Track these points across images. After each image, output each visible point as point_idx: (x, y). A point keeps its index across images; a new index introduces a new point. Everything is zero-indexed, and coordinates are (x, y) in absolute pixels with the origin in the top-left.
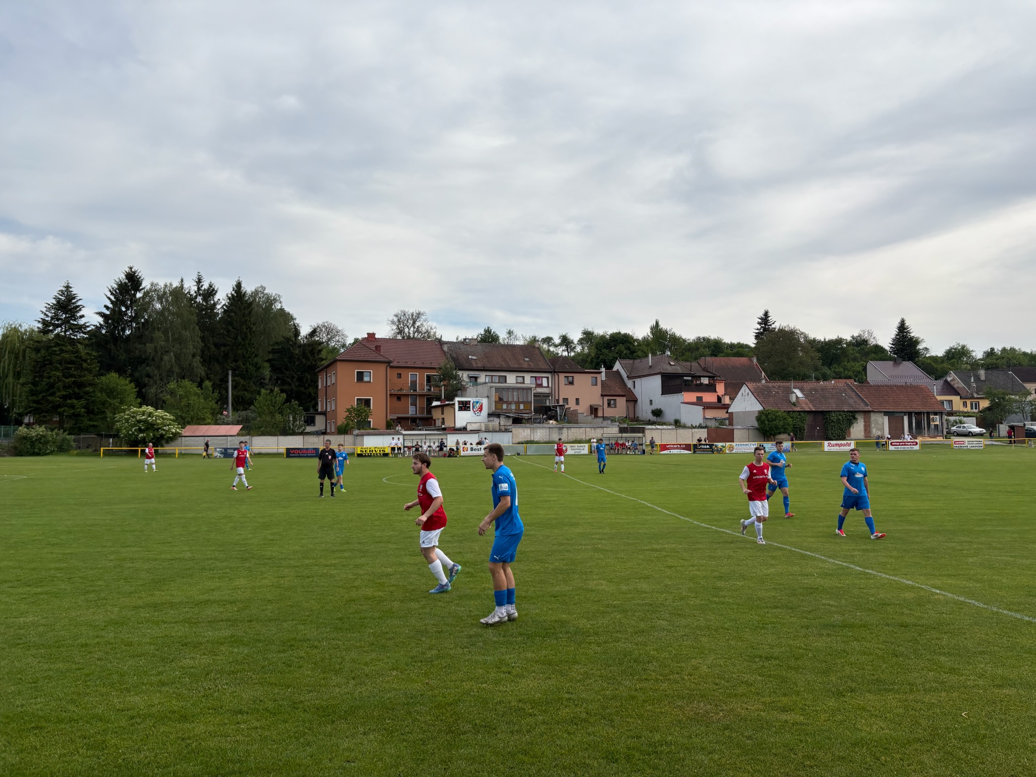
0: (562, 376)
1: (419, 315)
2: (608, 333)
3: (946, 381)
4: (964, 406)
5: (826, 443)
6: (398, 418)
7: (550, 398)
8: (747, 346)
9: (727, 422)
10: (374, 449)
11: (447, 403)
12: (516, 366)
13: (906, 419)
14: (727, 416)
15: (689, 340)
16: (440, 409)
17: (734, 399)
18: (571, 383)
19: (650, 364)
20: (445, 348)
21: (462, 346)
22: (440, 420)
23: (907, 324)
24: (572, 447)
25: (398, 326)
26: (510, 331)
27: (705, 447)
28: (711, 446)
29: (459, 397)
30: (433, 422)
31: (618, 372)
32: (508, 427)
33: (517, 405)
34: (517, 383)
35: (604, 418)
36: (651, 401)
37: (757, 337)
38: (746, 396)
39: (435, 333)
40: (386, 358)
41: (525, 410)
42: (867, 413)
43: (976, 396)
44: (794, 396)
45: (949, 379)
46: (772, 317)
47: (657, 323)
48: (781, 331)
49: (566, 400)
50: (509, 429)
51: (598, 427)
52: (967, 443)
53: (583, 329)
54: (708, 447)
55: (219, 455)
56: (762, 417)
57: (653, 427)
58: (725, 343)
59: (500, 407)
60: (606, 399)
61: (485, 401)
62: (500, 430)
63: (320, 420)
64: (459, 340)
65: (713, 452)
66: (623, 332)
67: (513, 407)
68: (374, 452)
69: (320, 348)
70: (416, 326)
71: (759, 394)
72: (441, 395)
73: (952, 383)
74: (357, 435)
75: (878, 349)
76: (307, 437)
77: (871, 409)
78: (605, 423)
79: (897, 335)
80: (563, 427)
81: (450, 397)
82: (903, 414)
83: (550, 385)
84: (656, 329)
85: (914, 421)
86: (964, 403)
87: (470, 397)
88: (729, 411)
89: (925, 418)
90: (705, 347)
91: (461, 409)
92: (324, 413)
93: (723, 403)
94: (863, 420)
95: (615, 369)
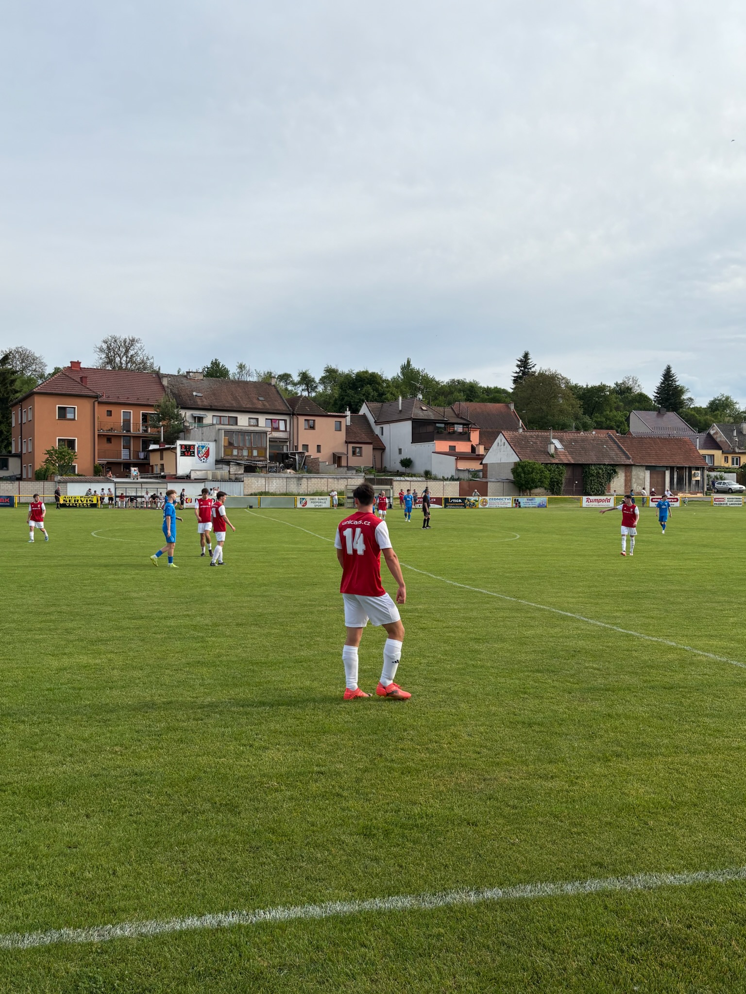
0: (302, 419)
1: (133, 341)
2: (354, 372)
3: (709, 434)
4: (725, 461)
5: (585, 498)
6: (108, 463)
7: (288, 444)
8: (504, 391)
9: (481, 474)
10: (79, 499)
11: (167, 446)
12: (249, 406)
13: (668, 474)
14: (481, 467)
15: (442, 382)
16: (158, 454)
17: (488, 450)
18: (312, 428)
19: (400, 408)
20: (165, 382)
21: (184, 381)
22: (159, 467)
23: (673, 372)
24: (312, 499)
25: (107, 355)
26: (241, 365)
27: (457, 501)
28: (463, 500)
29: (182, 439)
30: (150, 468)
31: (364, 416)
32: (239, 476)
33: (250, 451)
34: (250, 425)
35: (349, 468)
36: (400, 450)
37: (515, 381)
38: (502, 446)
39: (152, 364)
40: (94, 392)
41: (259, 457)
42: (628, 467)
43: (737, 450)
44: (552, 446)
45: (712, 432)
46: (532, 360)
47: (409, 362)
48: (542, 375)
49: (306, 447)
50: (241, 478)
51: (342, 478)
52: (726, 500)
53: (326, 366)
54: (460, 501)
56: (517, 469)
57: (402, 478)
58: (481, 387)
59: (230, 453)
60: (351, 446)
61: (212, 446)
62: (229, 479)
63: (13, 463)
64: (181, 373)
65: (465, 507)
66: (370, 372)
67: (245, 453)
68: (80, 502)
69: (13, 377)
70: (129, 355)
71: (516, 445)
72: (160, 438)
73: (715, 437)
75: (642, 398)
77: (632, 463)
78: (350, 474)
79: (662, 383)
80: (302, 478)
81: (171, 439)
82: (664, 469)
83: (288, 430)
84: (407, 369)
85: (675, 476)
86: (725, 458)
87: (194, 440)
88: (483, 462)
89: (687, 473)
90: (460, 391)
91: (183, 454)
92: (19, 456)
93: (477, 453)
94: (623, 475)
95: (361, 413)
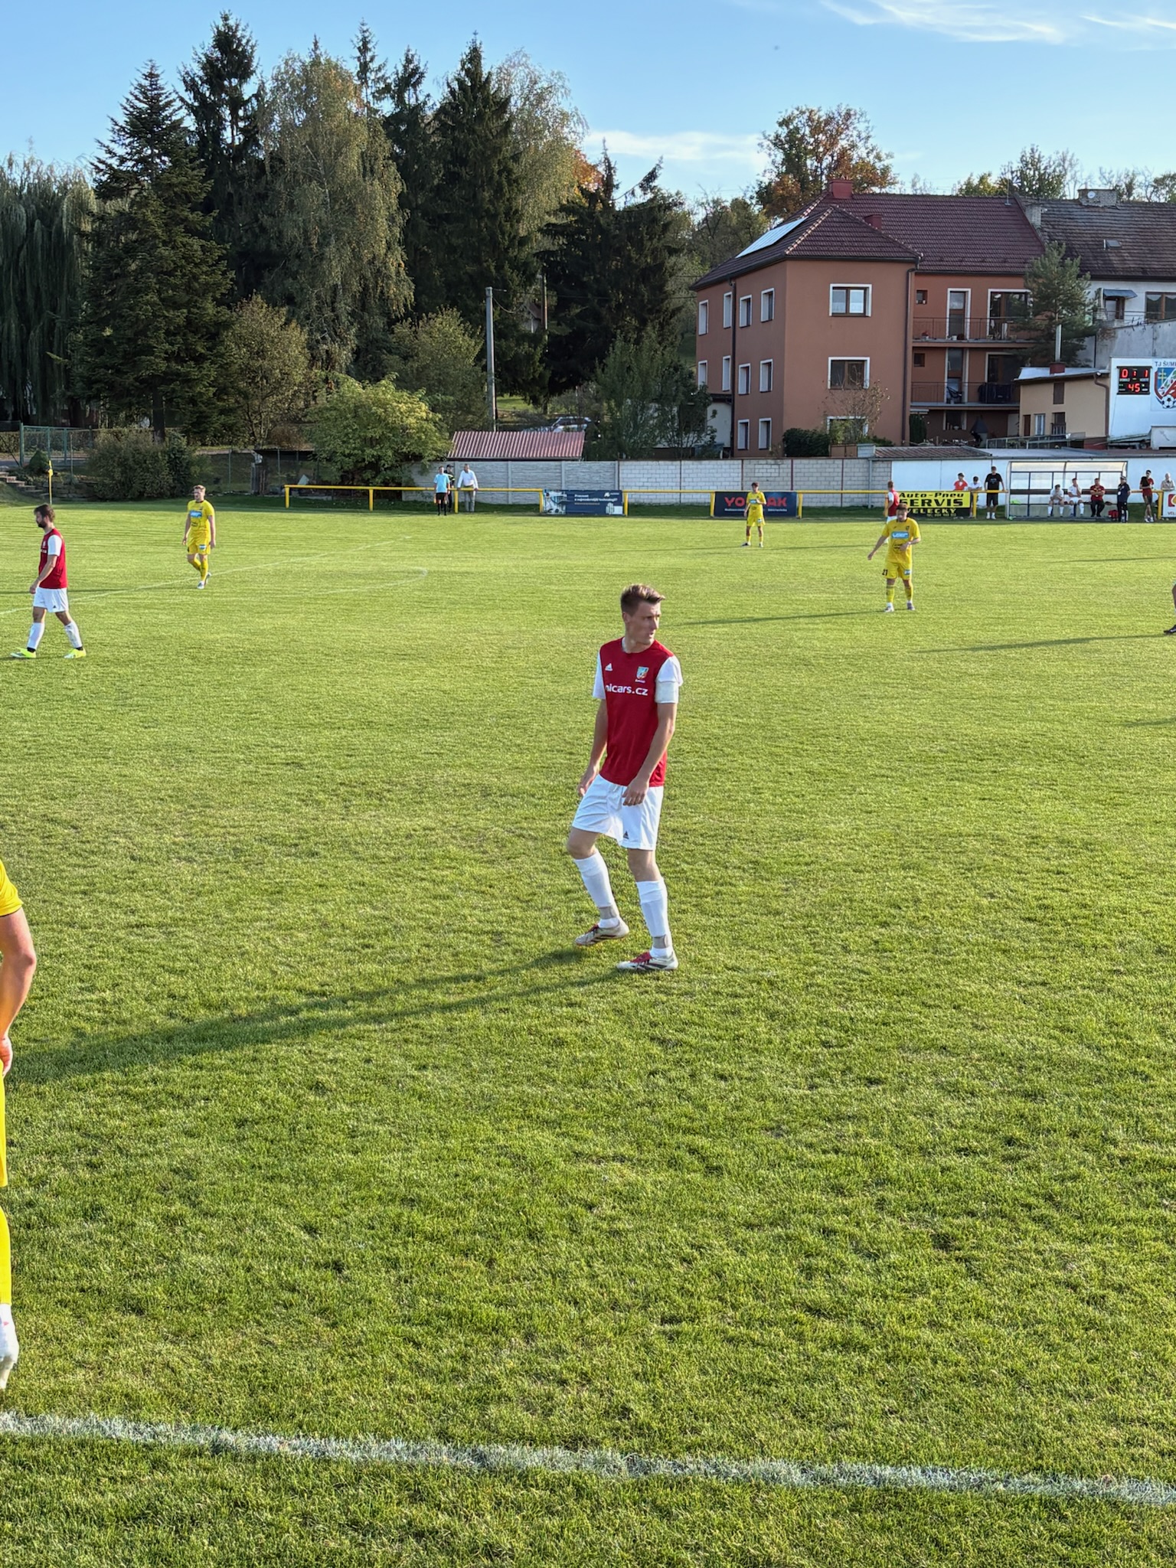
1: (847, 117)
10: (933, 498)
11: (1069, 372)
16: (1049, 391)
20: (1034, 218)
21: (1077, 212)
30: (1022, 422)
40: (907, 251)
55: (555, 507)
68: (934, 504)
72: (1051, 352)
74: (875, 460)
76: (750, 465)
87: (1137, 354)
91: (1124, 389)
